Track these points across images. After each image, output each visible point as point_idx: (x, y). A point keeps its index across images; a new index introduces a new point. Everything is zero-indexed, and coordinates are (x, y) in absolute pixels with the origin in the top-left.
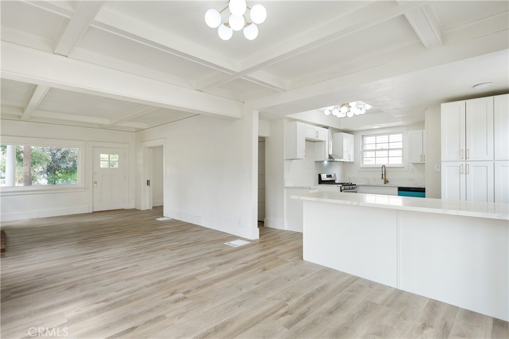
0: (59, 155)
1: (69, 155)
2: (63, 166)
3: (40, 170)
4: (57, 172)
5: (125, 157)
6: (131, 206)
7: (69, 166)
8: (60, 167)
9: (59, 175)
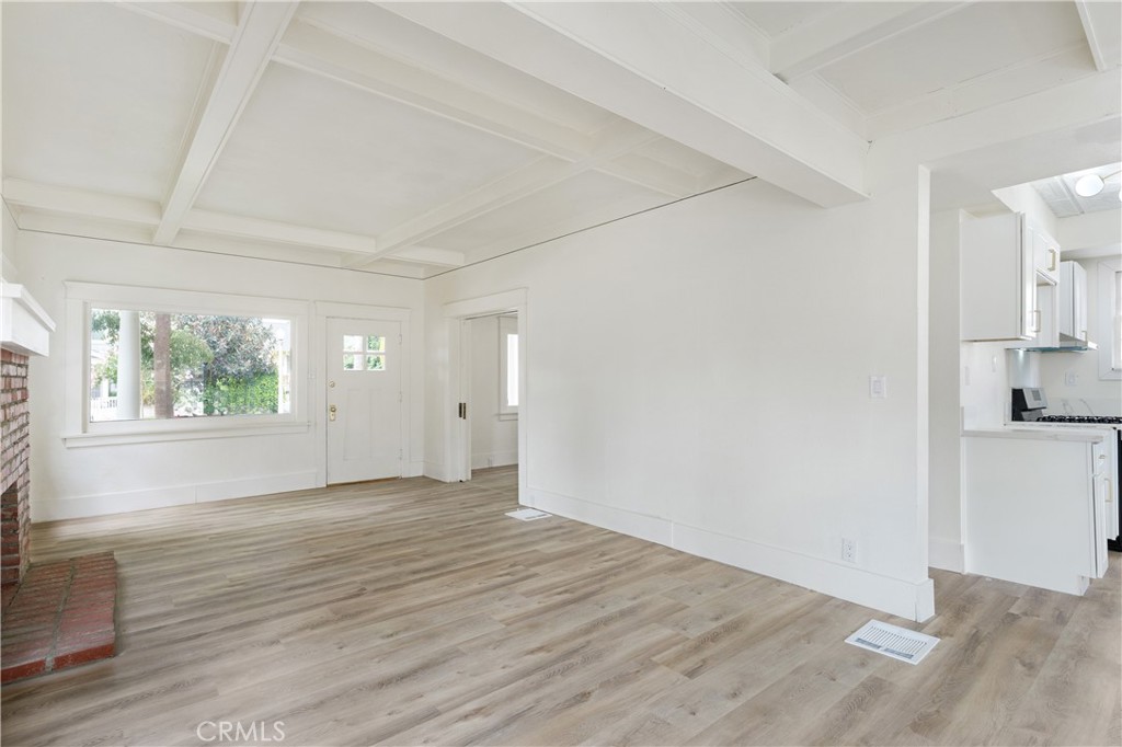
0: (222, 345)
1: (243, 346)
2: (231, 369)
3: (187, 378)
4: (218, 383)
5: (401, 343)
6: (416, 471)
7: (242, 369)
8: (225, 371)
9: (222, 388)
